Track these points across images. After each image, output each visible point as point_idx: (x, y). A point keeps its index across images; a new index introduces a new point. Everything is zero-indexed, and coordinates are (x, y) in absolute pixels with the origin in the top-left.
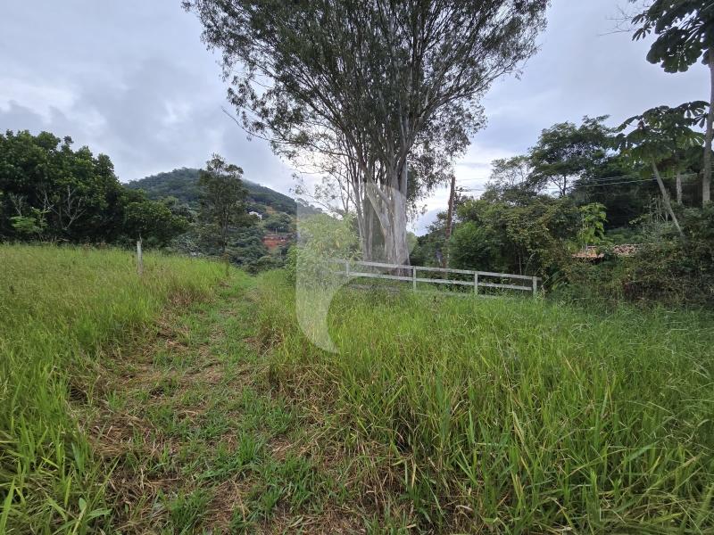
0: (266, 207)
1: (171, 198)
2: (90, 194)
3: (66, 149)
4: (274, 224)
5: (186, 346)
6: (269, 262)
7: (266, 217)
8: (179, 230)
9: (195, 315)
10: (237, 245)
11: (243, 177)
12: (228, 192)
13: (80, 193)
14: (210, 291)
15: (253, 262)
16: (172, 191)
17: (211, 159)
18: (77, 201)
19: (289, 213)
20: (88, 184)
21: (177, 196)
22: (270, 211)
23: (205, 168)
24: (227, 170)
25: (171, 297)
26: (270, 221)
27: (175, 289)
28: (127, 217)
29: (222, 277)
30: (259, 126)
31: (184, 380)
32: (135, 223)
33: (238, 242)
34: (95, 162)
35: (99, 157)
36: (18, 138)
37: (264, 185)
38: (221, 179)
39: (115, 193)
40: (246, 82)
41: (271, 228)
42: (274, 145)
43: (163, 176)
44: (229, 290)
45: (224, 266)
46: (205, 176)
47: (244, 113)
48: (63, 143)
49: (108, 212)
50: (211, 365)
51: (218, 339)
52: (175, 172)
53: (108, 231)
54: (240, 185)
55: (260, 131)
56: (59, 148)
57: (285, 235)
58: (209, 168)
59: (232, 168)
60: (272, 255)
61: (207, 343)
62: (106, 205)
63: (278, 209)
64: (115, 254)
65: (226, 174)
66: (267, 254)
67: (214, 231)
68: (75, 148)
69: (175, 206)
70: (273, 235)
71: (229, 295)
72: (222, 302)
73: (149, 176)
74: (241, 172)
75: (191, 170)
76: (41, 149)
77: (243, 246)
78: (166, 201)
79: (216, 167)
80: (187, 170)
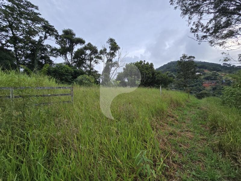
0: (204, 70)
1: (168, 72)
2: (149, 74)
3: (144, 63)
4: (208, 77)
5: (177, 121)
6: (206, 94)
7: (204, 74)
8: (171, 82)
9: (179, 111)
10: (190, 86)
11: (195, 60)
12: (188, 66)
13: (147, 74)
14: (183, 103)
15: (198, 93)
16: (167, 70)
17: (182, 56)
18: (146, 76)
19: (218, 71)
20: (148, 71)
21: (169, 71)
22: (206, 71)
23: (179, 60)
24: (188, 58)
25: (171, 104)
26: (206, 76)
27: (172, 101)
28: (156, 79)
29: (187, 98)
30: (205, 37)
31: (179, 133)
32: (158, 80)
33: (190, 85)
34: (150, 65)
35: (151, 64)
36: (136, 63)
37: (203, 61)
38: (185, 62)
39: (154, 73)
40: (199, 22)
41: (207, 79)
42: (211, 42)
43: (165, 65)
44: (190, 104)
45: (187, 94)
46: (179, 62)
47: (197, 34)
48: (144, 62)
49: (152, 78)
50: (187, 131)
51: (189, 122)
52: (168, 63)
53: (152, 83)
54: (193, 63)
55: (205, 39)
56: (143, 64)
57: (215, 81)
58: (181, 60)
59: (190, 57)
60: (207, 90)
61: (184, 122)
62: (151, 76)
63: (211, 70)
64: (154, 90)
65: (187, 60)
66: (205, 90)
67: (182, 81)
68: (146, 63)
69: (169, 74)
70: (207, 82)
71: (190, 106)
72: (188, 108)
73: (161, 66)
74: (194, 58)
75: (173, 62)
76: (140, 65)
77: (192, 86)
78: (166, 73)
79: (183, 58)
80: (172, 62)
